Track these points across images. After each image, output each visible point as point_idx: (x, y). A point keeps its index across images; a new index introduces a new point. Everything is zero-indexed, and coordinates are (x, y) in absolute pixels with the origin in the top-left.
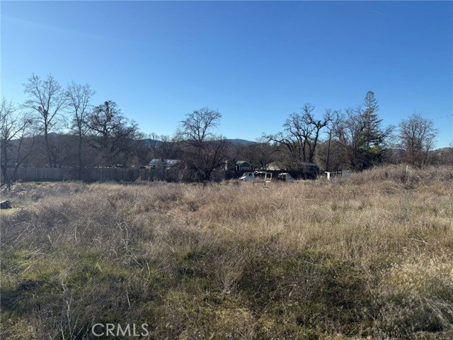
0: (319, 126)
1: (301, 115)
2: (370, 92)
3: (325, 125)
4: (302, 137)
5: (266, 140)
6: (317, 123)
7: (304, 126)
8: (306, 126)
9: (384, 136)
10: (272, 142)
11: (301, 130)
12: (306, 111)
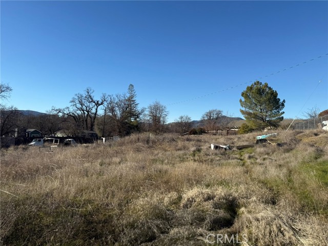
0: (98, 104)
1: (84, 96)
2: (131, 85)
3: (102, 104)
4: (85, 112)
5: (55, 113)
6: (96, 102)
8: (88, 104)
9: (140, 114)
10: (60, 114)
11: (84, 107)
12: (88, 93)
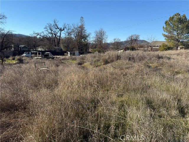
0: (61, 30)
1: (53, 24)
2: (82, 17)
3: (63, 30)
4: (53, 35)
5: (35, 35)
6: (60, 29)
7: (54, 30)
8: (55, 30)
9: (87, 37)
10: (38, 37)
11: (53, 31)
12: (55, 22)
